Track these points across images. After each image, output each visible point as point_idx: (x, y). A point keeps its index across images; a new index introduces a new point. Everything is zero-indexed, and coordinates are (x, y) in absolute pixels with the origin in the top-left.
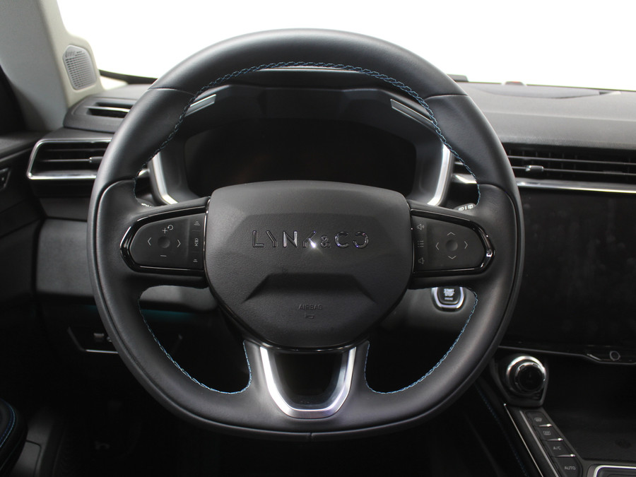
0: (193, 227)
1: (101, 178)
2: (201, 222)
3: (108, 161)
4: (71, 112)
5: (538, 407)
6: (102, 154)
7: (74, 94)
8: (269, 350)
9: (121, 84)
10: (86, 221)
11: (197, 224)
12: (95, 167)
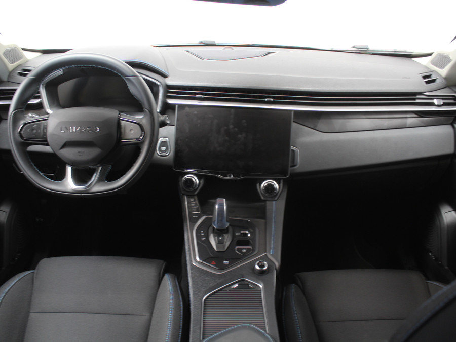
0: (44, 125)
1: (13, 103)
2: (47, 123)
3: (16, 97)
4: (11, 74)
5: (194, 195)
6: (13, 94)
7: (11, 66)
8: (72, 168)
9: (39, 54)
10: (7, 119)
11: (45, 124)
12: (11, 98)
